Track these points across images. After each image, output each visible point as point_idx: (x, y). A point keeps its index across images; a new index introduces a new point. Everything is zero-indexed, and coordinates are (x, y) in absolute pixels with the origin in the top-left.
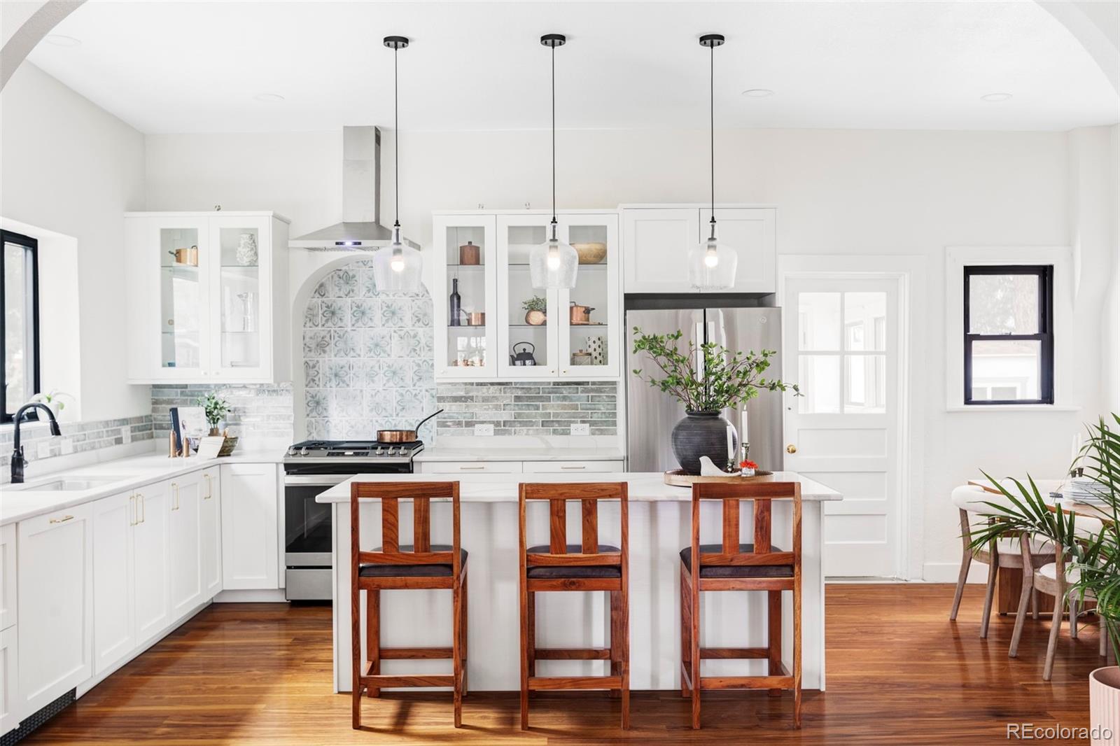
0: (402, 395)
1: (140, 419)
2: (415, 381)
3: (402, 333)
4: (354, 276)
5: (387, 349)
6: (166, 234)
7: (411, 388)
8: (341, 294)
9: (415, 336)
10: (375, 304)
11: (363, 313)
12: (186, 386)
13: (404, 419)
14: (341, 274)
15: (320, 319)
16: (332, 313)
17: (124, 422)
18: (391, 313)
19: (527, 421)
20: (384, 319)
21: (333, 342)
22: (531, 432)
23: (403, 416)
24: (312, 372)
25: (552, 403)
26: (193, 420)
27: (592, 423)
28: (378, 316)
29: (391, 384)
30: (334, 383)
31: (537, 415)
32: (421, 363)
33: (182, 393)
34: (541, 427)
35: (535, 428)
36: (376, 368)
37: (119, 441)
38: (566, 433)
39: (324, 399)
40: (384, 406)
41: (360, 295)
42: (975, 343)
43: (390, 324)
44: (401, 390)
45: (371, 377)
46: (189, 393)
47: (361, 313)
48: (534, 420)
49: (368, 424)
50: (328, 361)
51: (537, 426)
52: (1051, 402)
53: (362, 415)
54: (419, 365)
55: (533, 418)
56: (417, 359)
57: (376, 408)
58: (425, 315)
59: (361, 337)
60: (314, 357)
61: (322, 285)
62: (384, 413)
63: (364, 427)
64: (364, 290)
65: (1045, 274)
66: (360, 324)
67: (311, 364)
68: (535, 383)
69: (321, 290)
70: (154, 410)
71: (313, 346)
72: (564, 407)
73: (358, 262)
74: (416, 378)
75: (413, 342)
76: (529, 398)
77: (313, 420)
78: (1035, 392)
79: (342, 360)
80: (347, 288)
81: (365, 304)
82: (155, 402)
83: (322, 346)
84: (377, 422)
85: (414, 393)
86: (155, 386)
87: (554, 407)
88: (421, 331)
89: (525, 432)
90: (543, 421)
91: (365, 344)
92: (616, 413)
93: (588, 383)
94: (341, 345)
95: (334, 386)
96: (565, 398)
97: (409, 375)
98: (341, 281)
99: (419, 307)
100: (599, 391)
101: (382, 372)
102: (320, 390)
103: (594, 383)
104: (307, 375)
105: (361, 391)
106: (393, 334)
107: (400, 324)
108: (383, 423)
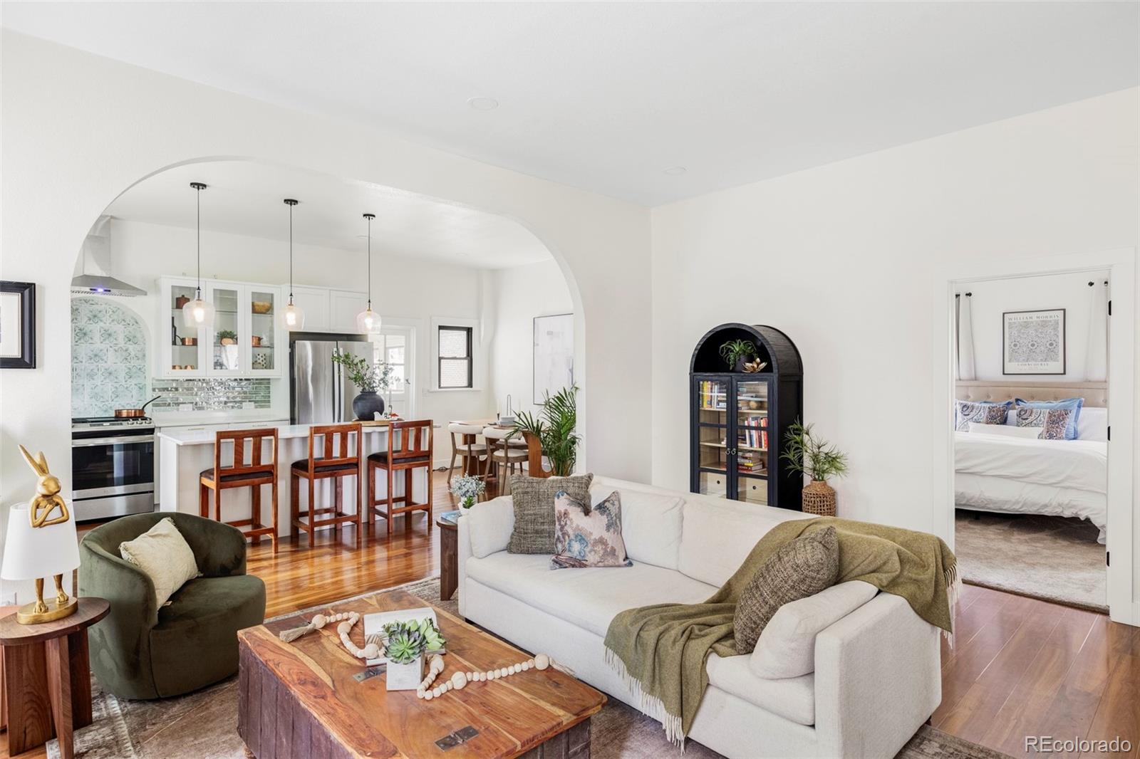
0: (116, 388)
2: (127, 379)
3: (116, 348)
4: (77, 309)
5: (105, 358)
7: (124, 383)
9: (126, 350)
10: (95, 328)
11: (85, 334)
13: (118, 403)
18: (108, 335)
20: (102, 338)
22: (216, 408)
23: (117, 401)
25: (230, 390)
27: (255, 402)
28: (97, 336)
29: (108, 380)
32: (131, 367)
34: (224, 405)
36: (96, 371)
38: (240, 408)
40: (102, 395)
41: (82, 323)
42: (442, 361)
43: (107, 342)
44: (115, 385)
45: (91, 375)
47: (83, 333)
52: (471, 387)
53: (83, 401)
54: (129, 369)
56: (128, 364)
57: (95, 396)
58: (135, 337)
62: (102, 400)
63: (86, 409)
64: (86, 319)
65: (469, 331)
66: (82, 341)
72: (238, 393)
73: (81, 300)
74: (127, 377)
75: (125, 354)
78: (465, 384)
81: (86, 329)
85: (126, 386)
87: (231, 393)
88: (131, 347)
90: (225, 402)
91: (86, 355)
92: (270, 396)
93: (252, 380)
97: (122, 375)
99: (130, 332)
100: (260, 384)
101: (100, 373)
103: (257, 380)
105: (83, 385)
106: (110, 349)
107: (115, 342)
108: (101, 405)
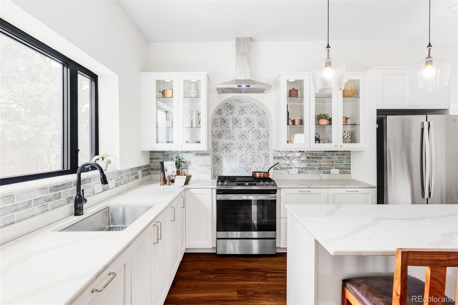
0: (253, 156)
1: (145, 166)
2: (259, 150)
3: (253, 130)
4: (233, 106)
5: (247, 136)
6: (158, 82)
7: (257, 153)
8: (228, 114)
9: (259, 131)
10: (242, 118)
11: (237, 122)
12: (164, 152)
13: (254, 166)
14: (228, 105)
15: (219, 124)
16: (224, 121)
17: (139, 168)
18: (249, 121)
19: (312, 168)
20: (246, 124)
21: (224, 134)
22: (313, 172)
23: (254, 165)
24: (215, 146)
25: (323, 160)
26: (170, 167)
27: (340, 169)
28: (243, 123)
29: (249, 151)
30: (224, 151)
31: (316, 165)
32: (261, 142)
33: (163, 155)
34: (318, 170)
35: (315, 170)
36: (242, 145)
37: (137, 177)
38: (329, 173)
39: (220, 157)
40: (245, 161)
41: (236, 114)
43: (248, 126)
44: (253, 154)
45: (240, 148)
46: (165, 155)
47: (236, 121)
48: (315, 167)
49: (239, 168)
50: (222, 141)
51: (316, 170)
53: (236, 164)
54: (260, 143)
55: (315, 166)
56: (259, 141)
57: (242, 161)
58: (263, 123)
59: (236, 132)
60: (216, 140)
61: (220, 110)
62: (245, 164)
63: (237, 169)
64: (238, 112)
66: (236, 126)
67: (215, 143)
68: (316, 151)
69: (219, 112)
70: (151, 162)
71: (216, 135)
72: (328, 162)
73: (235, 100)
74: (259, 149)
75: (258, 134)
76: (313, 158)
77: (216, 166)
79: (228, 141)
80: (230, 111)
81: (238, 118)
82: (151, 159)
83: (220, 135)
84: (243, 167)
85: (258, 155)
86: (151, 152)
87: (323, 162)
88: (261, 129)
89: (311, 172)
90: (319, 168)
91: (238, 135)
92: (350, 164)
93: (338, 151)
94: (228, 135)
95: (225, 152)
96: (328, 158)
97: (256, 147)
98: (228, 108)
99: (260, 119)
100: (343, 155)
101: (245, 146)
102: (219, 154)
103: (341, 151)
104: (214, 147)
105: (236, 154)
106: (250, 130)
107: (252, 126)
108: (245, 167)
